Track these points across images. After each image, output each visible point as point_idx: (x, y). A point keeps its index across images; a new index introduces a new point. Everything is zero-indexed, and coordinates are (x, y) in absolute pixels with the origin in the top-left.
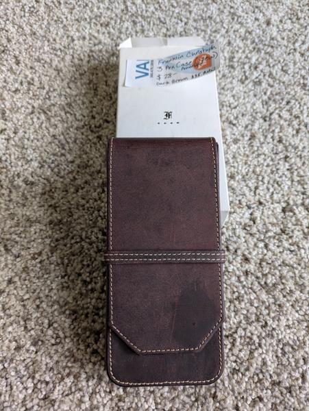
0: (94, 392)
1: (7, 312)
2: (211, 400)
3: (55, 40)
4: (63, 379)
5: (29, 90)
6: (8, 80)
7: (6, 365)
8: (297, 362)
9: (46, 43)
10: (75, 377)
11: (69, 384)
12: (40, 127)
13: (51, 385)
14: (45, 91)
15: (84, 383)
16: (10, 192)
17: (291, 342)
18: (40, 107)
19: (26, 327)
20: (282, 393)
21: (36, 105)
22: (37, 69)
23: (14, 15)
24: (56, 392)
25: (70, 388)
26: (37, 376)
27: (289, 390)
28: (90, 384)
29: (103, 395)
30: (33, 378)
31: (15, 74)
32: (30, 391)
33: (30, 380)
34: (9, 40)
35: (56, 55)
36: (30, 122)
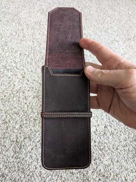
0: (57, 180)
1: (32, 158)
2: (87, 181)
3: (38, 73)
4: (48, 176)
5: (32, 90)
6: (26, 87)
7: (33, 173)
8: (109, 170)
9: (36, 75)
10: (52, 176)
11: (50, 178)
12: (37, 102)
13: (45, 178)
14: (37, 90)
15: (54, 177)
16: (30, 122)
17: (107, 165)
18: (36, 96)
19: (37, 162)
20: (105, 178)
21: (35, 95)
22: (34, 83)
23: (26, 65)
24: (47, 180)
25: (51, 179)
26: (42, 176)
27: (107, 177)
28: (56, 177)
29: (59, 180)
30: (41, 176)
31: (28, 85)
32: (40, 180)
33: (40, 177)
34: (25, 74)
35: (39, 79)
36: (34, 100)
